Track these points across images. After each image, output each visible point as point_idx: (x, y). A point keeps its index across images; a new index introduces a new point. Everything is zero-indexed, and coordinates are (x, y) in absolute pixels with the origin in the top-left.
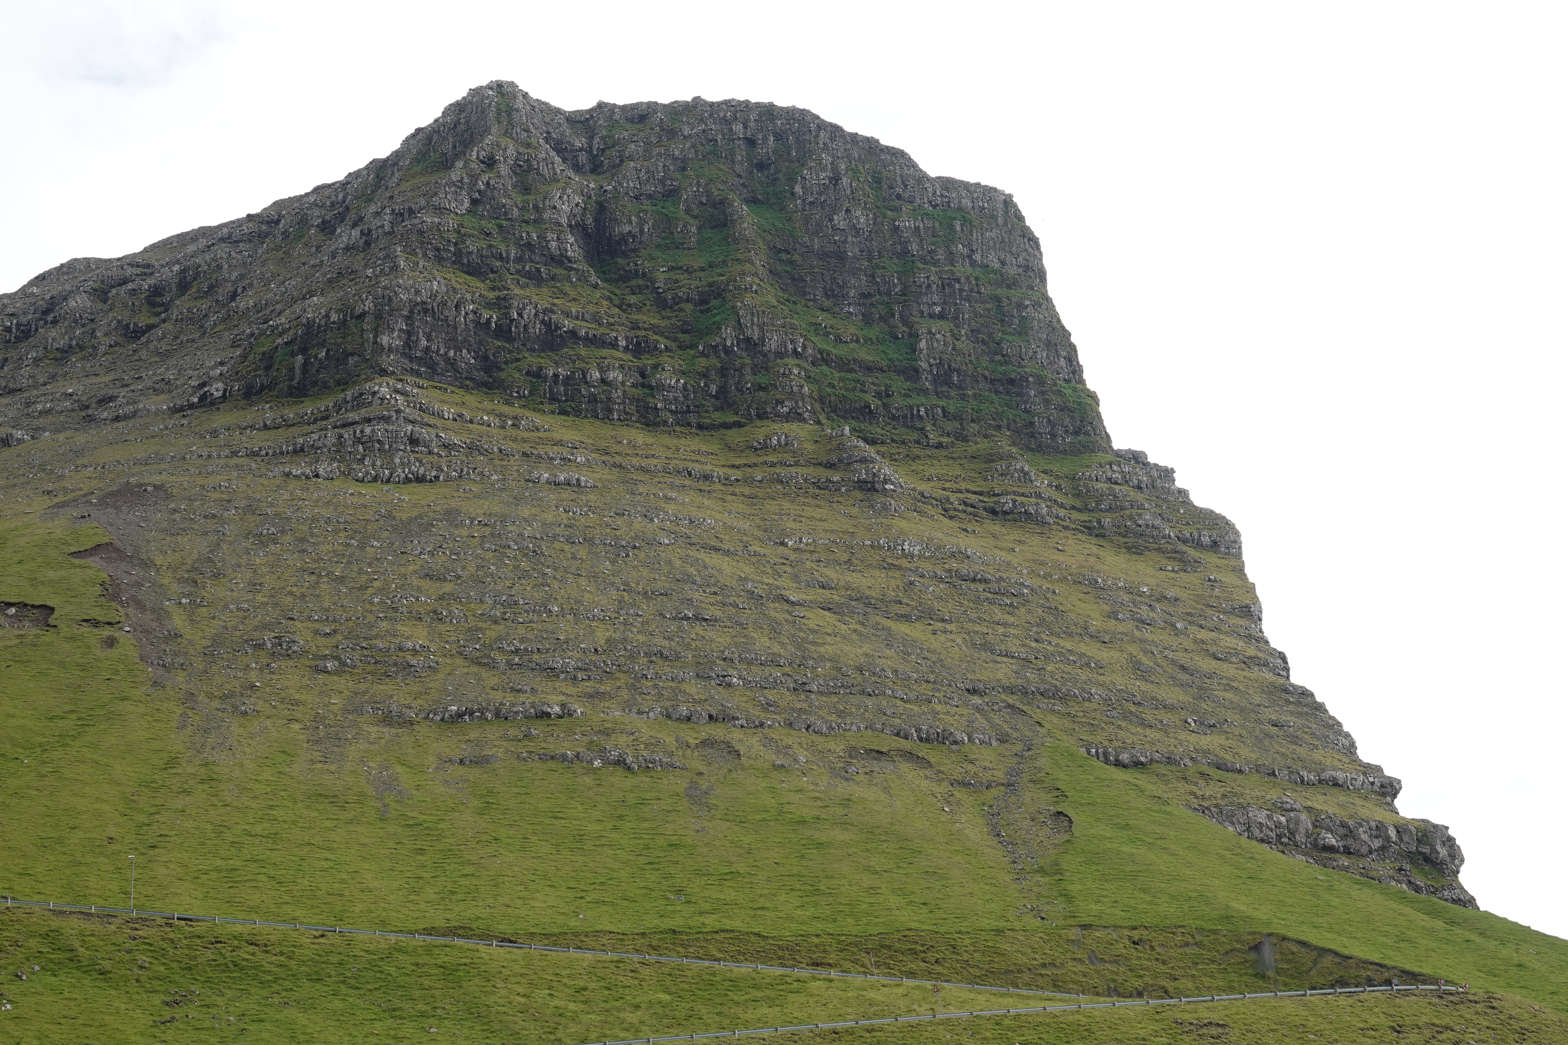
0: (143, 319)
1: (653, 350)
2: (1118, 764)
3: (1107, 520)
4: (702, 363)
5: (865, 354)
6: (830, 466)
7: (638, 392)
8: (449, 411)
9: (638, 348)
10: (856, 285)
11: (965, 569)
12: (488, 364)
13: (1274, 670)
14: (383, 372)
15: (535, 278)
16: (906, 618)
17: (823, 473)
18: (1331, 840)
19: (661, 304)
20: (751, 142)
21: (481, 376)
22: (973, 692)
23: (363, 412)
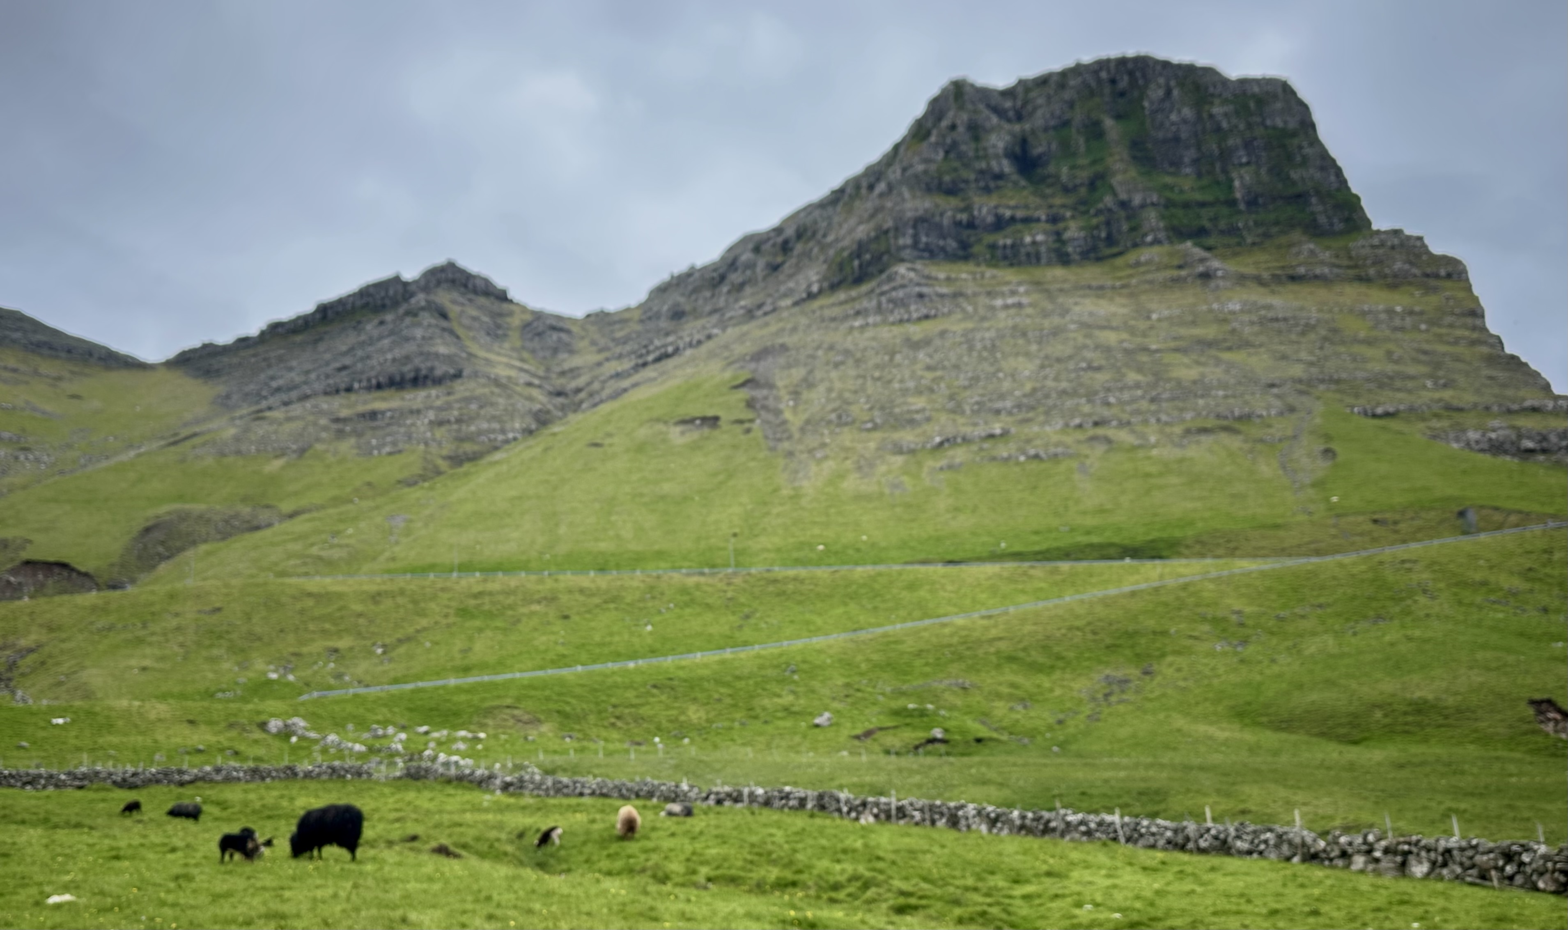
0: (779, 259)
1: (1063, 219)
2: (1374, 416)
3: (1372, 272)
4: (1095, 221)
5: (1198, 196)
6: (1180, 267)
7: (1057, 245)
8: (942, 276)
9: (1054, 219)
10: (1190, 155)
11: (1271, 314)
12: (965, 246)
13: (1492, 346)
14: (902, 260)
15: (987, 190)
16: (1229, 349)
17: (1175, 273)
18: (1529, 444)
19: (1066, 190)
20: (1113, 82)
21: (961, 253)
22: (1272, 385)
23: (893, 284)
